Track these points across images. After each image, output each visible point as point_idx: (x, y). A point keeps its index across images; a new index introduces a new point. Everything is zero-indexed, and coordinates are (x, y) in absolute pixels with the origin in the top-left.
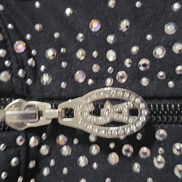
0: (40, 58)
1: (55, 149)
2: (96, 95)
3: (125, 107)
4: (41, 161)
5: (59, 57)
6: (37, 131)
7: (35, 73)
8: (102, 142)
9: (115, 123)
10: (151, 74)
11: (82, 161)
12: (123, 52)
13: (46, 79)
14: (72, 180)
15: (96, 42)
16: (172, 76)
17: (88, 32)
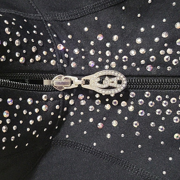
0: (71, 53)
1: (77, 101)
3: (115, 80)
4: (70, 108)
5: (81, 53)
6: (68, 91)
7: (68, 61)
8: (102, 98)
9: (110, 88)
10: (128, 64)
11: (91, 108)
13: (73, 65)
14: (85, 118)
15: (100, 46)
16: (139, 65)
17: (96, 41)
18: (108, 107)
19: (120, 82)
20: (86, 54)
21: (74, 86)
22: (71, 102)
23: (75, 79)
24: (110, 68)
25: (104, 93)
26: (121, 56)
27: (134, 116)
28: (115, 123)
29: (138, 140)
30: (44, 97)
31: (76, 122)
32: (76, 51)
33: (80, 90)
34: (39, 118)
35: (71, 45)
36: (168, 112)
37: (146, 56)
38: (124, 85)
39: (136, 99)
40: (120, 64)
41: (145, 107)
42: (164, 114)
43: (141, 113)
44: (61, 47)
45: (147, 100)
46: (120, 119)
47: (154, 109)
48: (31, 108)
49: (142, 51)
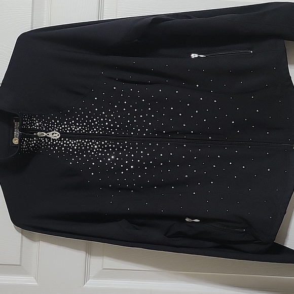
0: (44, 125)
1: (45, 140)
2: (52, 132)
4: (43, 142)
5: (47, 125)
6: (42, 137)
8: (53, 140)
10: (62, 129)
11: (49, 143)
12: (57, 126)
13: (44, 129)
14: (47, 146)
15: (53, 123)
16: (65, 130)
17: (52, 122)
18: (55, 143)
19: (58, 135)
20: (49, 126)
21: (44, 136)
22: (43, 141)
23: (45, 134)
24: (56, 131)
25: (54, 138)
26: (59, 127)
27: (63, 146)
28: (57, 148)
29: (64, 153)
30: (35, 139)
31: (44, 147)
32: (45, 125)
33: (46, 137)
34: (33, 145)
35: (44, 123)
36: (73, 145)
37: (67, 128)
38: (59, 136)
39: (63, 141)
40: (59, 129)
41: (66, 143)
42: (72, 146)
43: (65, 145)
44: (40, 123)
45: (67, 141)
46: (58, 147)
47: (69, 144)
48: (31, 141)
49: (66, 126)
